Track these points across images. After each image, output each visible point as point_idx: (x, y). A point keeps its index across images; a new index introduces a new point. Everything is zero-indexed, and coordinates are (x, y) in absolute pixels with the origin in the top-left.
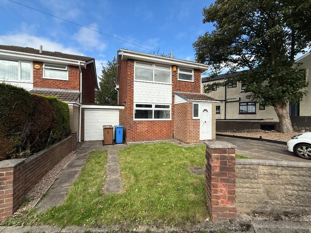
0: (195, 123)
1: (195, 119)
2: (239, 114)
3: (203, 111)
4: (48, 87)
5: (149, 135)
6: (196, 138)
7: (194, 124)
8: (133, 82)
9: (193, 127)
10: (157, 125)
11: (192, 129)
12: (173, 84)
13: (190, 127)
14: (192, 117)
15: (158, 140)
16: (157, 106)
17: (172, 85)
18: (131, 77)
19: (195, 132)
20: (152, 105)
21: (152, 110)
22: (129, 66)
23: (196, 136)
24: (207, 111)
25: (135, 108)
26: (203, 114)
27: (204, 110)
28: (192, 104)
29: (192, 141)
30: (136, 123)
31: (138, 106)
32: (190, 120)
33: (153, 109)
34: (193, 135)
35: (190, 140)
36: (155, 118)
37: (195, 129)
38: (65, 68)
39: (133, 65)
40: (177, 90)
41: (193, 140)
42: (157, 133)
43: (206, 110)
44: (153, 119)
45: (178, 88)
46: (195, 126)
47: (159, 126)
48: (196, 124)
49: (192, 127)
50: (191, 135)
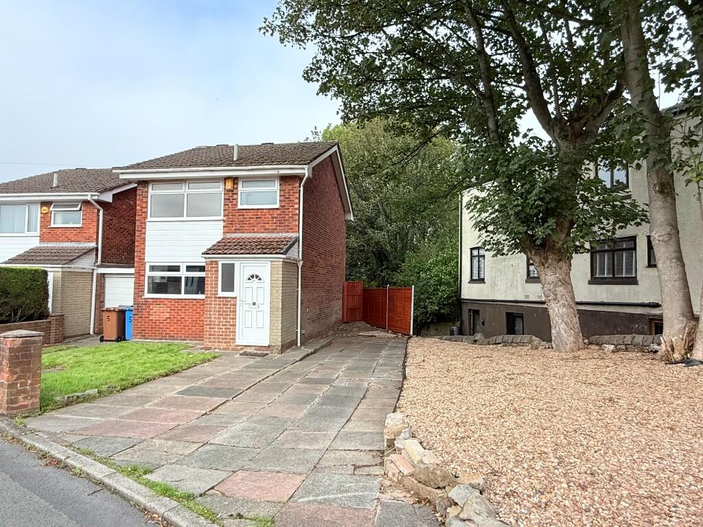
0: (224, 305)
1: (223, 298)
2: (590, 283)
3: (249, 279)
4: (57, 241)
5: (172, 328)
6: (227, 339)
7: (220, 308)
8: (145, 223)
9: (219, 315)
10: (190, 308)
11: (215, 318)
12: (225, 218)
13: (210, 315)
14: (217, 291)
15: (190, 340)
16: (189, 268)
17: (224, 221)
18: (141, 215)
19: (223, 325)
20: (179, 266)
21: (181, 277)
22: (139, 195)
23: (225, 335)
24: (260, 279)
25: (148, 273)
26: (248, 285)
27: (252, 276)
28: (217, 264)
29: (216, 344)
30: (147, 302)
31: (153, 268)
32: (211, 298)
33: (183, 273)
34: (219, 332)
35: (210, 342)
36: (186, 292)
37: (224, 318)
38: (77, 206)
39: (147, 192)
40: (235, 230)
41: (218, 342)
42: (188, 326)
43: (257, 277)
44: (183, 296)
45: (238, 226)
46: (224, 311)
47: (193, 310)
48: (226, 308)
49: (214, 314)
50: (214, 332)
